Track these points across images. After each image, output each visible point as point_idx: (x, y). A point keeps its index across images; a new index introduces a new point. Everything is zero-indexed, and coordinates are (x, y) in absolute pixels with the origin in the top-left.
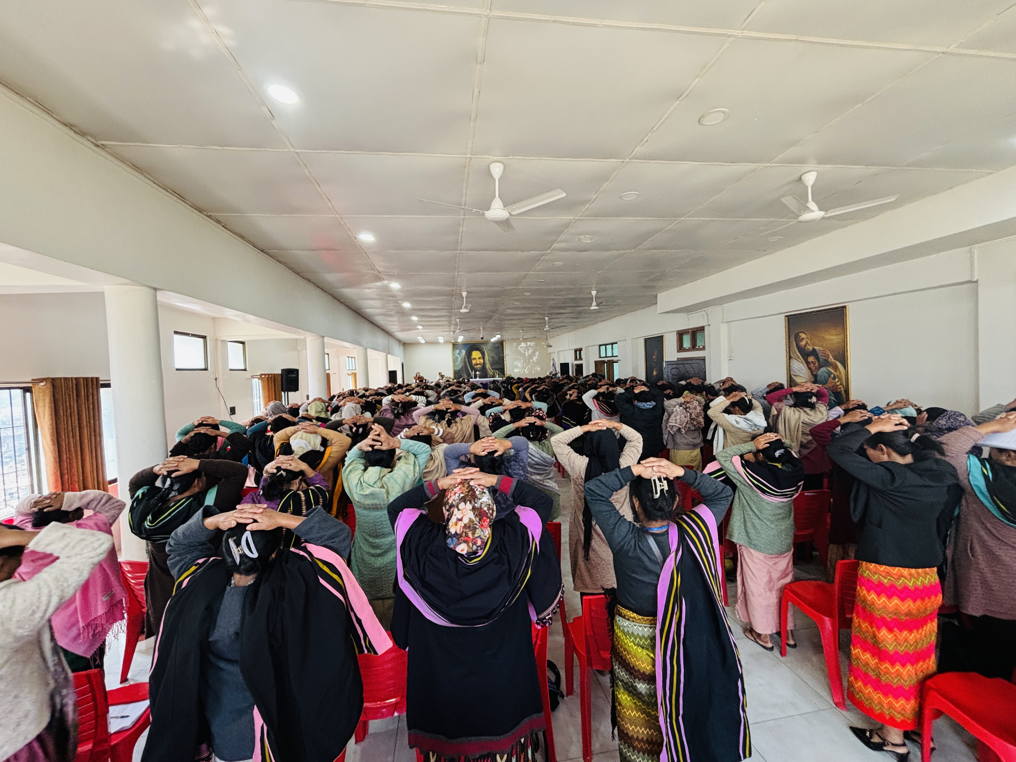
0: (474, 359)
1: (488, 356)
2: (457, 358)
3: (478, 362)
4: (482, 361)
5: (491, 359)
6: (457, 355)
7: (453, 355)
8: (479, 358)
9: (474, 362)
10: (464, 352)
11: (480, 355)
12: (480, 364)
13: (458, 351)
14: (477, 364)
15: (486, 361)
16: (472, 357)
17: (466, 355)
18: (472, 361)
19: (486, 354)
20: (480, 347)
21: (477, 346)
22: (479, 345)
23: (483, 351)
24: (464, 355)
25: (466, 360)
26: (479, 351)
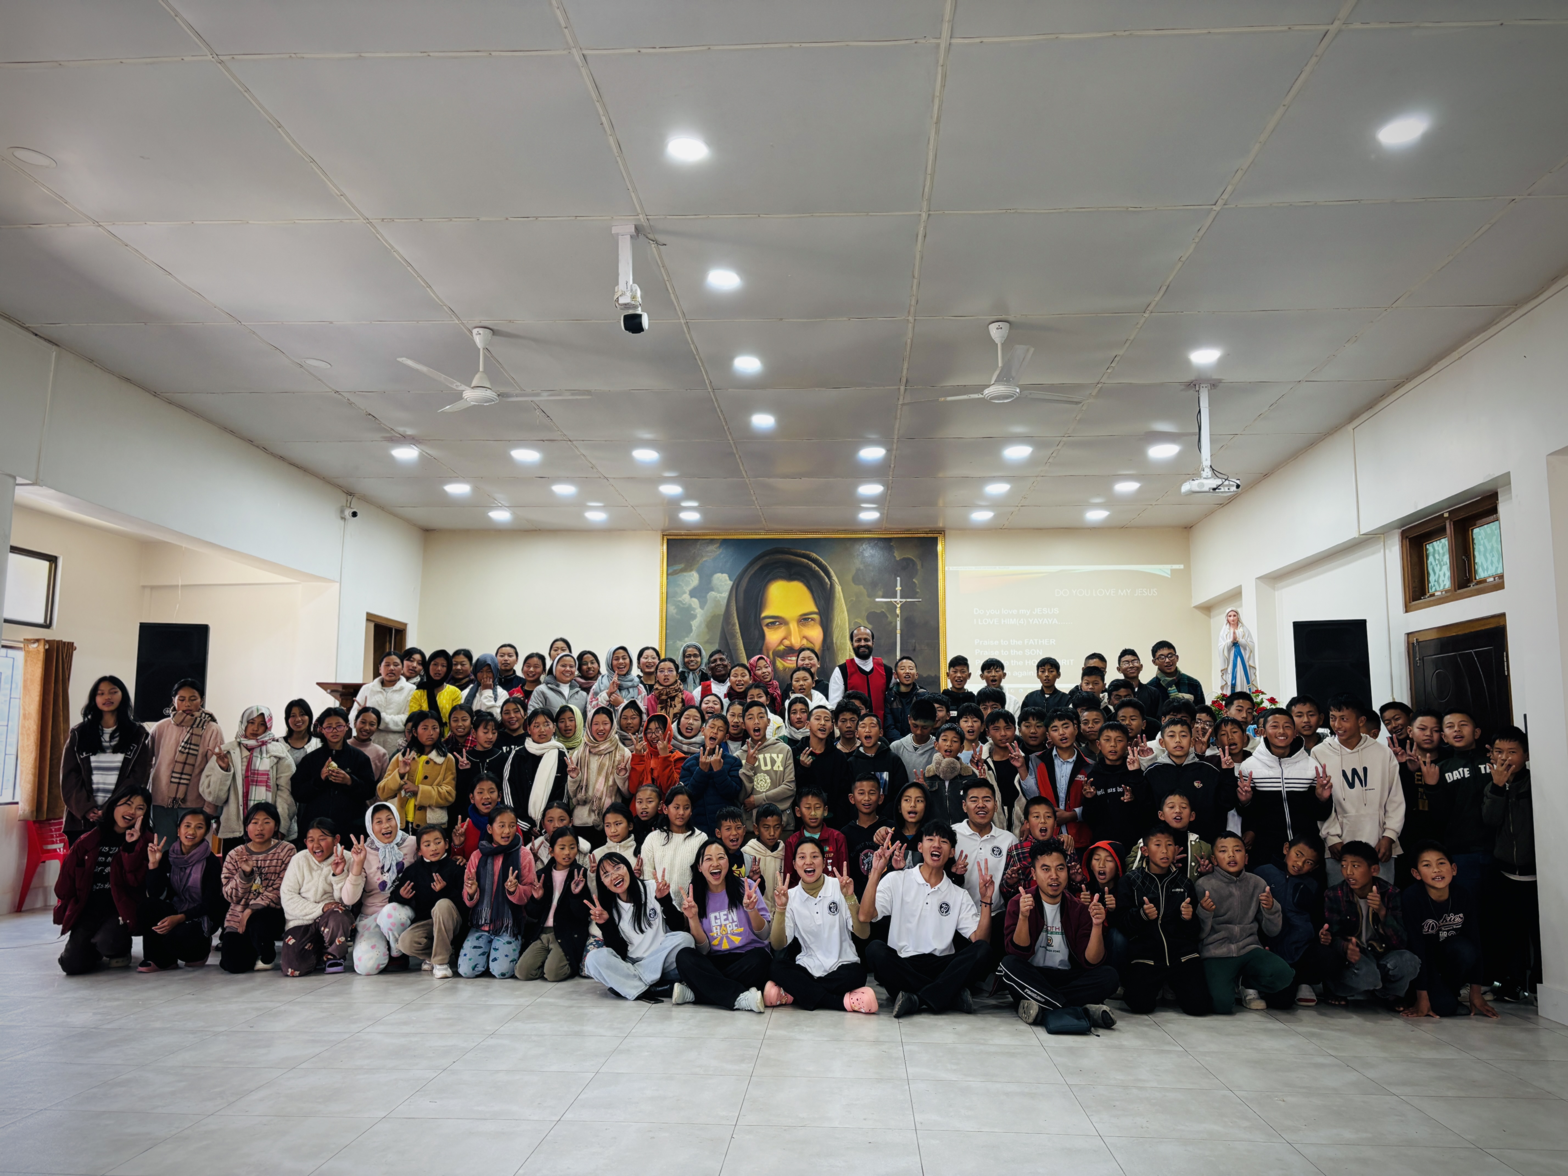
0: (778, 621)
1: (851, 608)
2: (687, 613)
3: (796, 641)
4: (815, 633)
6: (686, 598)
7: (667, 597)
8: (804, 619)
9: (773, 637)
10: (723, 583)
11: (809, 606)
13: (693, 579)
14: (791, 651)
15: (838, 637)
16: (764, 615)
17: (734, 599)
18: (763, 636)
19: (840, 597)
20: (810, 563)
21: (792, 557)
22: (808, 552)
23: (827, 583)
24: (725, 601)
25: (734, 625)
26: (802, 581)
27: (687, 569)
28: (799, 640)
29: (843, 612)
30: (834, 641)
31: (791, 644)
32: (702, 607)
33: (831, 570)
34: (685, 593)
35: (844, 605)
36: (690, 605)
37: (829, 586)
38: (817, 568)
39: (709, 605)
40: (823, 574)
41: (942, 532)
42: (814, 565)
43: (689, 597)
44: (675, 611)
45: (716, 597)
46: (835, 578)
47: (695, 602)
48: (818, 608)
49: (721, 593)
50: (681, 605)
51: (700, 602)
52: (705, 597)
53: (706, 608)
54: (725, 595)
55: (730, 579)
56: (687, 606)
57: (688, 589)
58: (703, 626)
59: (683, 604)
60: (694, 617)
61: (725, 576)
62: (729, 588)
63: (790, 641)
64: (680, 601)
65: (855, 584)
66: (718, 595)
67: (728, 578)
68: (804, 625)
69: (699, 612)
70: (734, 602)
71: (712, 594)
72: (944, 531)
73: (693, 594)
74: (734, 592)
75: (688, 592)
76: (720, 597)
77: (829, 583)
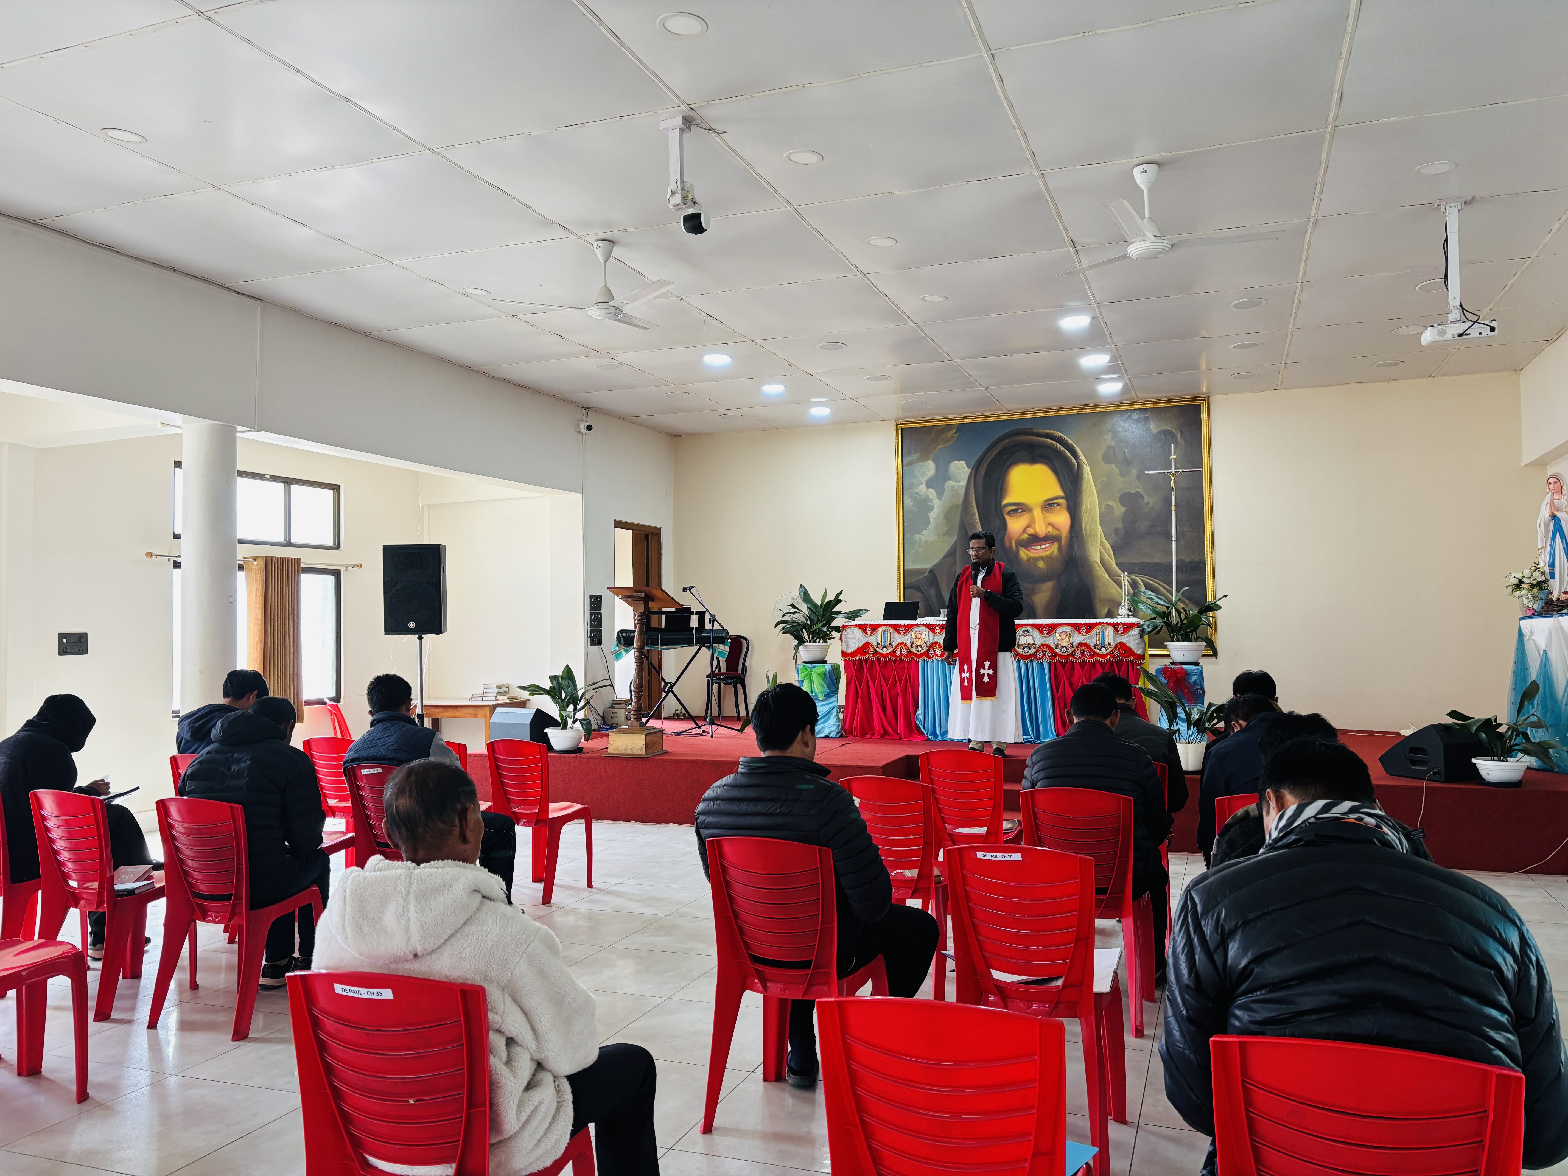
0: (1020, 508)
1: (1102, 492)
2: (924, 505)
3: (1041, 529)
4: (1062, 519)
5: (1119, 510)
6: (923, 488)
7: (903, 489)
8: (1049, 505)
9: (1015, 526)
10: (961, 470)
11: (1055, 490)
12: (1047, 539)
13: (929, 468)
14: (1035, 539)
15: (1087, 523)
16: (1005, 502)
17: (972, 487)
18: (1004, 525)
19: (1089, 479)
20: (1054, 442)
21: (1035, 438)
22: (1052, 431)
23: (1074, 465)
24: (963, 490)
25: (973, 514)
26: (1046, 464)
27: (924, 458)
28: (1044, 527)
29: (1093, 495)
30: (1084, 528)
31: (1036, 532)
32: (939, 498)
33: (1078, 450)
34: (921, 484)
35: (1094, 487)
36: (927, 496)
37: (1076, 467)
38: (1062, 448)
39: (947, 495)
40: (1069, 454)
41: (1206, 398)
42: (1058, 445)
43: (926, 487)
44: (912, 503)
45: (954, 486)
46: (1082, 458)
47: (932, 493)
48: (1065, 493)
49: (959, 482)
50: (918, 497)
51: (936, 492)
52: (943, 487)
53: (943, 498)
54: (963, 483)
55: (968, 466)
56: (923, 497)
57: (924, 480)
58: (941, 517)
59: (920, 495)
60: (931, 509)
61: (963, 463)
62: (968, 475)
63: (1034, 529)
64: (916, 493)
65: (1106, 463)
66: (956, 484)
67: (965, 465)
68: (1048, 511)
69: (936, 503)
70: (973, 490)
71: (950, 483)
72: (1208, 397)
73: (929, 485)
74: (972, 480)
75: (924, 483)
76: (958, 486)
77: (1076, 463)
